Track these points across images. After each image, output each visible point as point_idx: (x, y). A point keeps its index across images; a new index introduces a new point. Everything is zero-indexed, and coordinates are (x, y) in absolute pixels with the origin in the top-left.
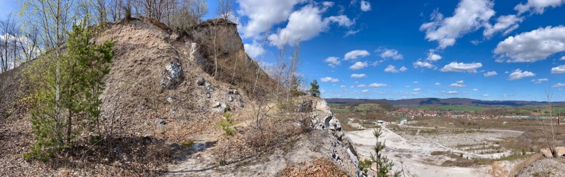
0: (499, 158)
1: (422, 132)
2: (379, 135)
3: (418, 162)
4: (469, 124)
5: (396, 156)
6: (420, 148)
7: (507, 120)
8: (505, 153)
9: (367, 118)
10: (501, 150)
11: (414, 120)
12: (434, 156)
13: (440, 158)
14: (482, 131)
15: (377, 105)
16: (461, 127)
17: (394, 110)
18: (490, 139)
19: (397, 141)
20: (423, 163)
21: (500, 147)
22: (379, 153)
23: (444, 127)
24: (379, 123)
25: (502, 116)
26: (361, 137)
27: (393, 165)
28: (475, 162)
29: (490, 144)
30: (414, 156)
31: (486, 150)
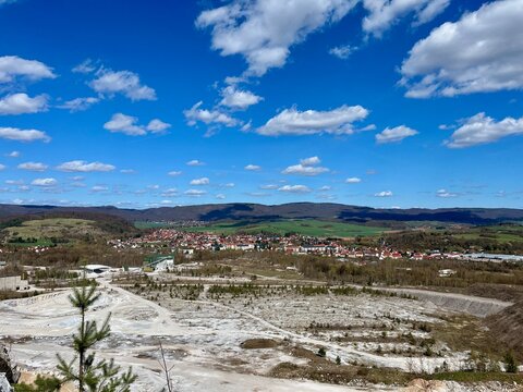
0: (431, 372)
1: (216, 290)
2: (90, 303)
3: (205, 366)
4: (341, 271)
5: (142, 356)
6: (210, 331)
7: (453, 264)
8: (449, 360)
9: (52, 261)
10: (434, 349)
11: (194, 260)
12: (250, 352)
13: (265, 357)
14: (378, 293)
15: (85, 222)
16: (318, 278)
17: (138, 236)
18: (400, 316)
19: (145, 317)
20: (219, 368)
21: (432, 342)
22: (88, 353)
23: (273, 278)
24: (90, 271)
25: (436, 254)
26: (27, 317)
27: (132, 381)
28: (359, 373)
29: (403, 329)
30: (192, 352)
31: (391, 345)
